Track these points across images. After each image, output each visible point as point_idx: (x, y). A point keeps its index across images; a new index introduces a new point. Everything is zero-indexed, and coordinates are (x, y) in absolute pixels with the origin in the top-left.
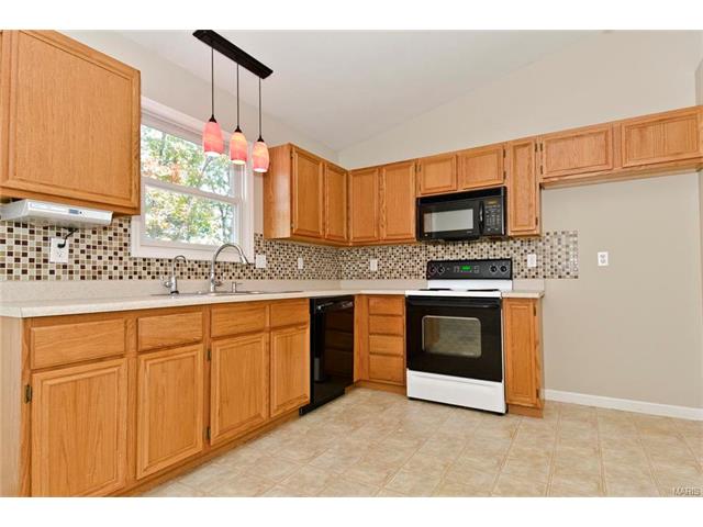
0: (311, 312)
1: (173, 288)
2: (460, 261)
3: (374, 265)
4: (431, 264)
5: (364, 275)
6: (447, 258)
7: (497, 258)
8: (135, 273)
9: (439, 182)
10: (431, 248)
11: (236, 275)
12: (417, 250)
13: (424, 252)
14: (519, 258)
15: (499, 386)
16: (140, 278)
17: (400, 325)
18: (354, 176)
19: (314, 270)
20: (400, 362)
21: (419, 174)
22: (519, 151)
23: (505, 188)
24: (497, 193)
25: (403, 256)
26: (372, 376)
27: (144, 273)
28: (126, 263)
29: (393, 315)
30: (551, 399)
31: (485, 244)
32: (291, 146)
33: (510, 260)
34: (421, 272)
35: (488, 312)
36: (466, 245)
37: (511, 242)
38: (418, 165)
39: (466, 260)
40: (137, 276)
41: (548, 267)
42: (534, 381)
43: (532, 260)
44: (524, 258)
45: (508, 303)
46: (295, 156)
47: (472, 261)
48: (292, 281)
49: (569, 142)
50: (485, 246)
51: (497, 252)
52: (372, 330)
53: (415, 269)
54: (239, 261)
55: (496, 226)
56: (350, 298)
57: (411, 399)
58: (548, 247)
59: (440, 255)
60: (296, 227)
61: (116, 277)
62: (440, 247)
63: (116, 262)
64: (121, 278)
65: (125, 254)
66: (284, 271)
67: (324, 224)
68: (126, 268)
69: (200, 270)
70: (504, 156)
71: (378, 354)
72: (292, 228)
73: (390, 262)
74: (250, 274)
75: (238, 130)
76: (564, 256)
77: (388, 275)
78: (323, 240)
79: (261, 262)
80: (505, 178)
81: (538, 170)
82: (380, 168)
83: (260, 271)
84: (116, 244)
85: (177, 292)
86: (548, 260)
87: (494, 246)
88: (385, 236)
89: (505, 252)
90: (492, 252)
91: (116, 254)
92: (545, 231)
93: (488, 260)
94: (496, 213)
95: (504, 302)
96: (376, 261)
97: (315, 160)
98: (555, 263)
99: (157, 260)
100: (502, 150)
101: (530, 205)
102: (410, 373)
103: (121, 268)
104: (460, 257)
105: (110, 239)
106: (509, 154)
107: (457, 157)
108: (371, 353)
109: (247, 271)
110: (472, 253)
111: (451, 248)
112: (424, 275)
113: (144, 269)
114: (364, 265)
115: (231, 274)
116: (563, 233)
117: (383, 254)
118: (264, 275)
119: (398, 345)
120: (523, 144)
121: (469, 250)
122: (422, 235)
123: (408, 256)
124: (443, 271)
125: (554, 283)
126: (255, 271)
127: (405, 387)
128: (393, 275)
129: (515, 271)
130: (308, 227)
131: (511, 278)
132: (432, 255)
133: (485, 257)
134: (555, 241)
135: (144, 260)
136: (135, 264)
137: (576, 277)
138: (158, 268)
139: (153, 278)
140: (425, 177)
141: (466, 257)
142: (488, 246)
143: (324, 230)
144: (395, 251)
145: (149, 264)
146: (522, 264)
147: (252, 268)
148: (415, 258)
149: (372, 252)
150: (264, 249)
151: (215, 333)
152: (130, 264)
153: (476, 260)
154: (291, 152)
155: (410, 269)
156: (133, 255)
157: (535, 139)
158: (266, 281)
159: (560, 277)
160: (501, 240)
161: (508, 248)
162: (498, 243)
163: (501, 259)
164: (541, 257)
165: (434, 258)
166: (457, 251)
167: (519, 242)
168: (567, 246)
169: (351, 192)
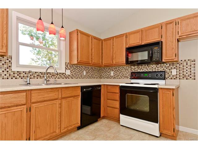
0: (81, 91)
1: (28, 82)
2: (144, 72)
3: (112, 73)
4: (132, 74)
5: (109, 77)
6: (139, 71)
7: (159, 71)
8: (14, 77)
9: (134, 41)
10: (133, 67)
11: (58, 77)
12: (128, 68)
13: (130, 69)
14: (168, 71)
15: (157, 125)
16: (16, 78)
17: (117, 97)
18: (104, 41)
19: (90, 75)
20: (117, 111)
21: (127, 39)
22: (168, 26)
23: (162, 42)
24: (158, 44)
25: (122, 70)
26: (108, 115)
27: (18, 77)
28: (10, 73)
29: (115, 93)
30: (182, 130)
31: (154, 65)
32: (77, 30)
33: (165, 72)
34: (129, 76)
35: (153, 93)
36: (146, 66)
37: (165, 64)
38: (126, 35)
39: (146, 72)
40: (15, 78)
41: (181, 75)
42: (172, 124)
43: (174, 72)
44: (171, 71)
45: (161, 90)
46: (79, 34)
47: (149, 72)
48: (81, 79)
49: (192, 20)
50: (154, 66)
51: (159, 69)
52: (108, 98)
53: (127, 75)
54: (54, 72)
55: (157, 57)
56: (100, 86)
57: (122, 126)
58: (181, 66)
59: (136, 70)
60: (79, 60)
61: (5, 78)
62: (136, 67)
63: (5, 73)
64: (8, 78)
65: (10, 70)
66: (78, 76)
67: (92, 59)
68: (10, 75)
69: (42, 76)
70: (162, 29)
71: (110, 107)
72: (78, 60)
73: (118, 72)
74: (63, 77)
75: (52, 23)
76: (189, 70)
77: (117, 77)
78: (91, 65)
79: (68, 72)
80: (162, 38)
81: (177, 33)
82: (113, 37)
83: (67, 76)
84: (5, 66)
85: (30, 84)
86: (181, 72)
87: (158, 66)
88: (114, 63)
89: (162, 68)
90: (157, 69)
91: (5, 70)
92: (180, 59)
93: (155, 72)
94: (157, 52)
95: (159, 89)
96: (113, 72)
97: (88, 35)
98: (185, 73)
99: (24, 72)
100: (161, 26)
101: (173, 48)
102: (121, 115)
103: (8, 75)
104: (144, 71)
105: (3, 64)
106: (164, 27)
107: (142, 30)
108: (108, 107)
109: (62, 76)
110: (149, 69)
111: (140, 67)
112: (130, 77)
113: (18, 75)
114: (109, 74)
115: (55, 77)
116: (189, 60)
117: (115, 70)
118: (69, 77)
119: (117, 104)
120: (170, 22)
121: (147, 68)
122: (128, 62)
123: (124, 70)
124: (137, 76)
125: (184, 81)
126: (65, 76)
127: (119, 120)
128: (119, 77)
129: (166, 76)
130: (85, 60)
131: (164, 79)
132: (133, 70)
133: (154, 70)
134: (185, 64)
135: (18, 72)
136: (14, 73)
137: (195, 79)
138: (24, 75)
139: (22, 78)
140: (129, 39)
141: (146, 70)
142: (155, 66)
143: (92, 61)
144: (120, 68)
145: (20, 73)
146: (170, 73)
147: (64, 75)
148: (127, 71)
149: (111, 69)
150: (69, 68)
151: (33, 101)
152: (12, 73)
153: (150, 72)
154: (77, 32)
155: (125, 75)
156: (12, 70)
157: (175, 20)
158: (71, 79)
159: (187, 79)
160: (161, 64)
161: (164, 67)
162: (159, 65)
163: (161, 71)
164: (178, 70)
165: (134, 71)
166: (143, 68)
167: (168, 65)
168: (191, 66)
169: (103, 47)
